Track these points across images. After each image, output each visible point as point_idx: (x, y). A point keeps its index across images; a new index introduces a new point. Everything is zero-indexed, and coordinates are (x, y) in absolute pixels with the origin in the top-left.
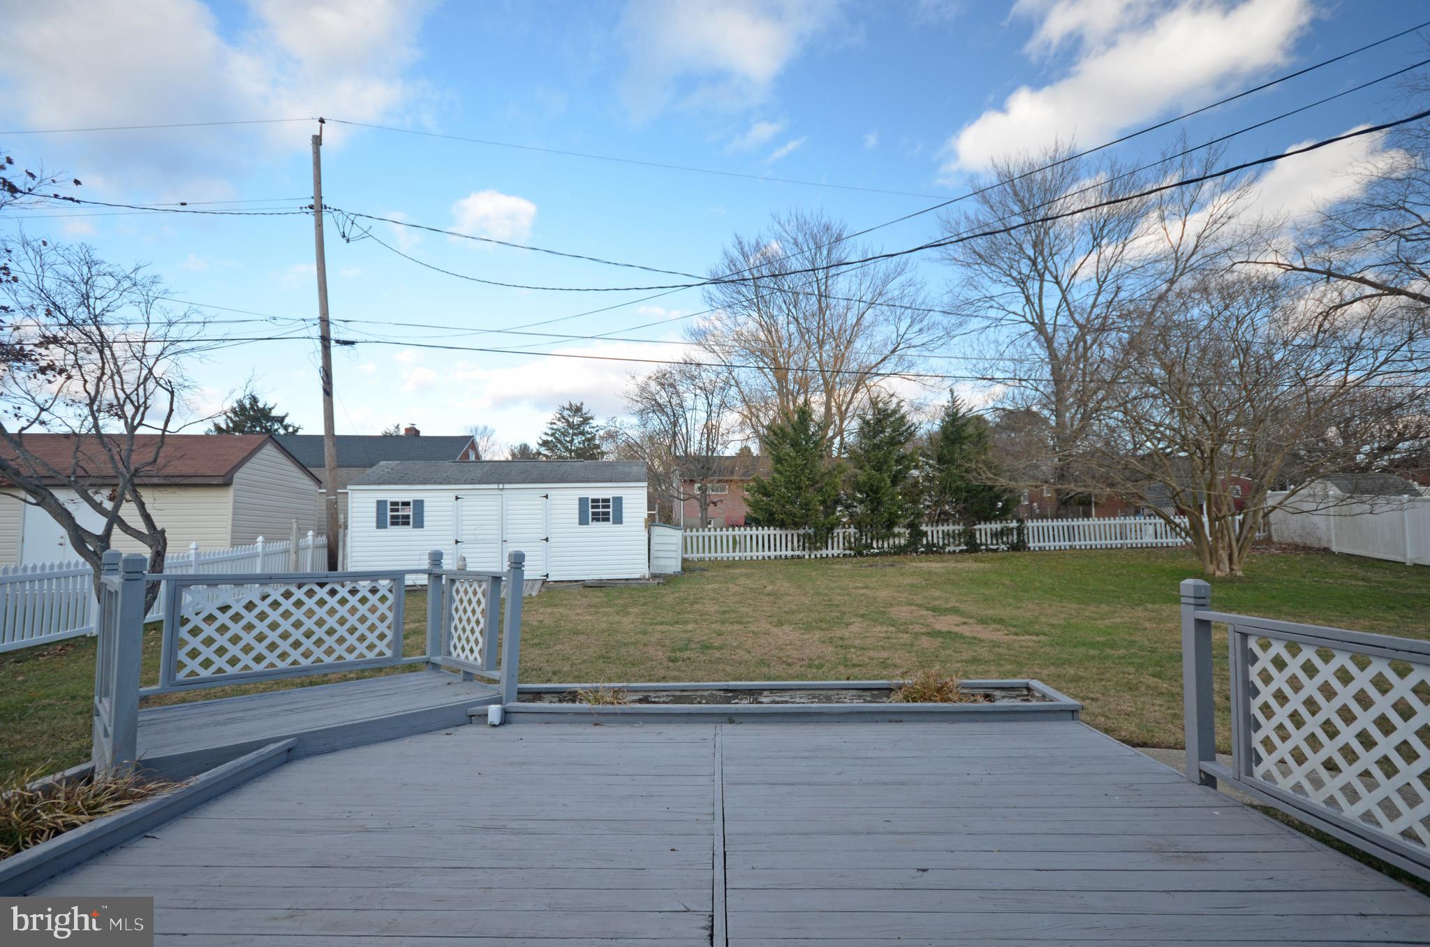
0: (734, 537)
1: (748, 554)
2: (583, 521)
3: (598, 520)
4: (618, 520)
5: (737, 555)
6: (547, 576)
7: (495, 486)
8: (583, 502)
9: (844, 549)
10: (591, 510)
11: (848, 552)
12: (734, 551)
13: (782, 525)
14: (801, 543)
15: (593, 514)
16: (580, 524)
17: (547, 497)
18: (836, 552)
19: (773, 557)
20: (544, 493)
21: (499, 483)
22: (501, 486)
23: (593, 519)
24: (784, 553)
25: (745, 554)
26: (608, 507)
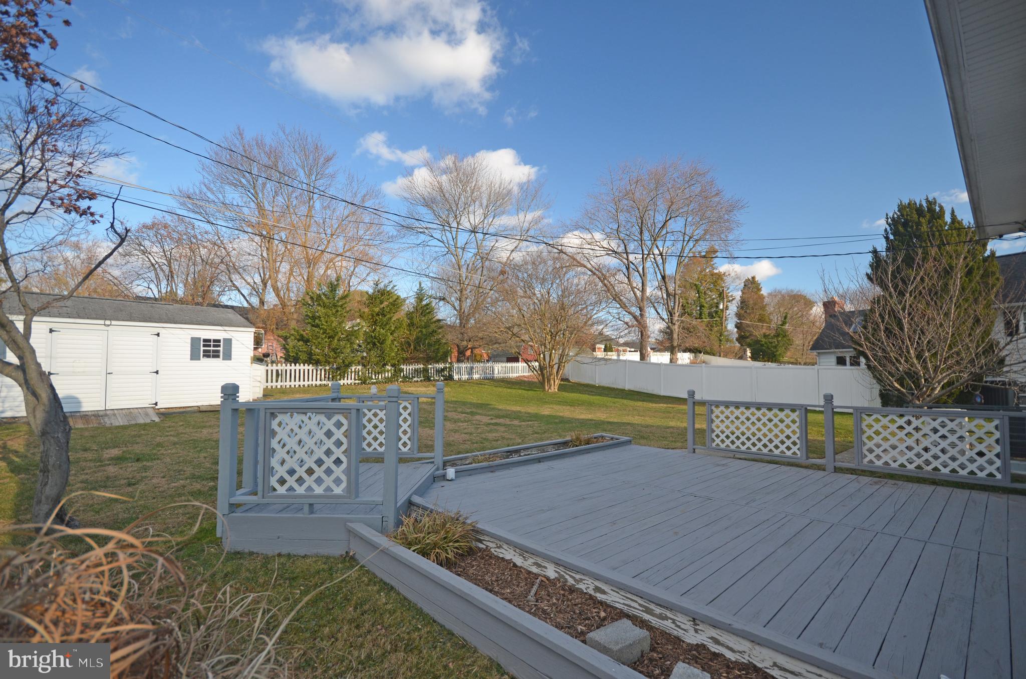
0: (277, 371)
1: (288, 384)
2: (194, 356)
3: (208, 356)
4: (228, 356)
5: (279, 384)
6: (156, 404)
7: (102, 322)
8: (195, 341)
9: (355, 380)
11: (357, 382)
12: (277, 381)
13: (317, 363)
14: (327, 376)
15: (204, 351)
16: (191, 359)
17: (158, 335)
18: (349, 382)
19: (306, 386)
20: (156, 331)
21: (106, 319)
22: (108, 322)
23: (204, 356)
24: (314, 383)
25: (285, 384)
26: (219, 346)
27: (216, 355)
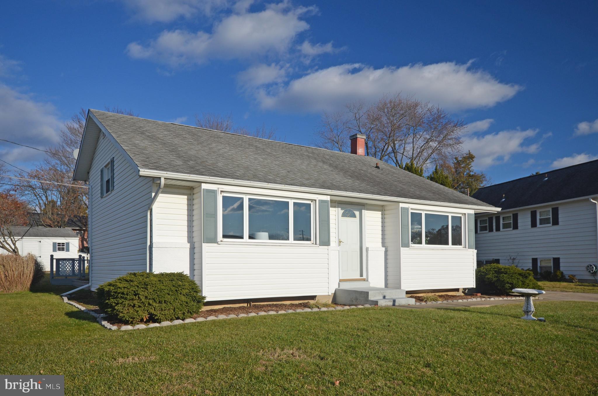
3: (60, 250)
4: (68, 250)
8: (54, 244)
10: (57, 247)
15: (58, 248)
16: (53, 251)
17: (40, 242)
20: (40, 240)
23: (58, 250)
26: (64, 246)
27: (63, 250)
